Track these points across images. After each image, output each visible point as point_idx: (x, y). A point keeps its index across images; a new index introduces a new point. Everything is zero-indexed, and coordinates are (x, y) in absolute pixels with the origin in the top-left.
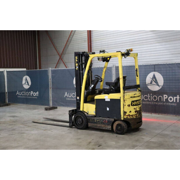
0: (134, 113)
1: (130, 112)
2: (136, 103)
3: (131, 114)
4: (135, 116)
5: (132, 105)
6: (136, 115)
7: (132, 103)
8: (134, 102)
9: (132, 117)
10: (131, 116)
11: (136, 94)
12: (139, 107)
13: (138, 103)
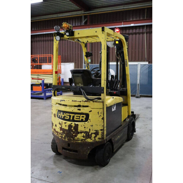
0: (59, 131)
1: (56, 125)
2: (63, 116)
3: (56, 129)
5: (58, 116)
6: (61, 134)
7: (58, 113)
8: (60, 113)
9: (58, 134)
10: (56, 132)
11: (64, 101)
12: (66, 124)
13: (66, 116)
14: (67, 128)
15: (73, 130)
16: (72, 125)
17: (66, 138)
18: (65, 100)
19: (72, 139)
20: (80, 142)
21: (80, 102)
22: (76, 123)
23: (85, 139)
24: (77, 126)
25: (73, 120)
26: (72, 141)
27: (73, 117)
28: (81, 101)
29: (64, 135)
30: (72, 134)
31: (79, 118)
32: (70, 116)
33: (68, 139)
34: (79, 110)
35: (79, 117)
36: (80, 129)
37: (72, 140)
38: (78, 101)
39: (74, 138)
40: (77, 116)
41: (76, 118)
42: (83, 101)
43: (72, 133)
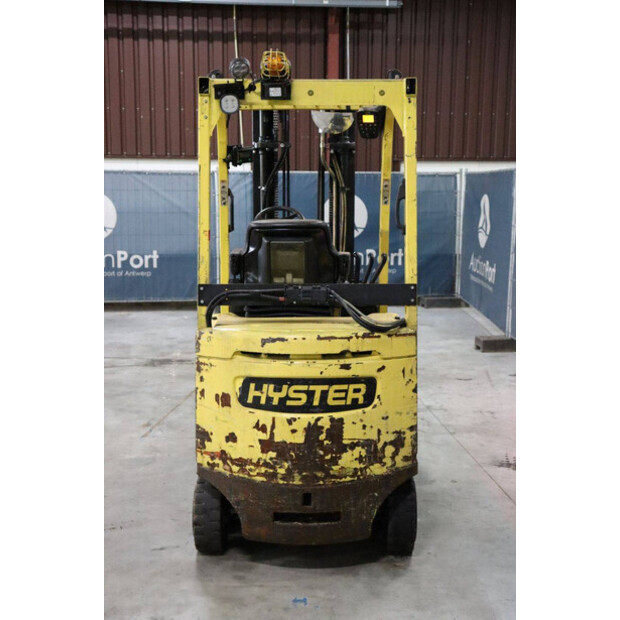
0: (256, 454)
1: (232, 438)
2: (276, 397)
3: (235, 451)
4: (263, 470)
5: (243, 400)
6: (266, 464)
7: (245, 390)
8: (259, 388)
9: (243, 470)
10: (234, 462)
11: (283, 340)
12: (295, 426)
13: (292, 395)
14: (300, 438)
15: (326, 442)
16: (319, 424)
17: (296, 475)
18: (286, 337)
19: (319, 474)
20: (348, 479)
21: (349, 338)
22: (337, 415)
23: (365, 468)
24: (337, 425)
25: (325, 407)
26: (321, 482)
27: (324, 394)
28: (351, 337)
29: (286, 465)
30: (323, 456)
31: (345, 398)
32: (310, 394)
33: (303, 478)
34: (346, 367)
35: (343, 395)
36: (350, 433)
37: (319, 479)
38: (342, 338)
39: (327, 471)
40: (336, 391)
41: (334, 399)
42: (357, 337)
43: (321, 453)
